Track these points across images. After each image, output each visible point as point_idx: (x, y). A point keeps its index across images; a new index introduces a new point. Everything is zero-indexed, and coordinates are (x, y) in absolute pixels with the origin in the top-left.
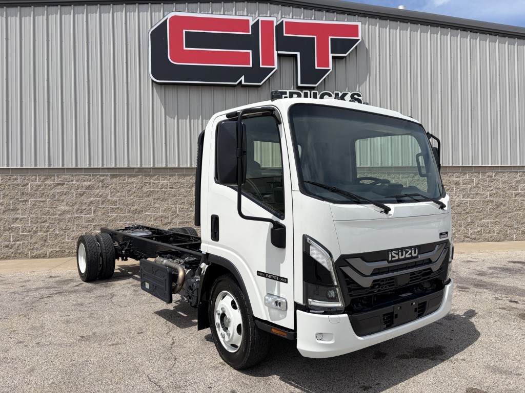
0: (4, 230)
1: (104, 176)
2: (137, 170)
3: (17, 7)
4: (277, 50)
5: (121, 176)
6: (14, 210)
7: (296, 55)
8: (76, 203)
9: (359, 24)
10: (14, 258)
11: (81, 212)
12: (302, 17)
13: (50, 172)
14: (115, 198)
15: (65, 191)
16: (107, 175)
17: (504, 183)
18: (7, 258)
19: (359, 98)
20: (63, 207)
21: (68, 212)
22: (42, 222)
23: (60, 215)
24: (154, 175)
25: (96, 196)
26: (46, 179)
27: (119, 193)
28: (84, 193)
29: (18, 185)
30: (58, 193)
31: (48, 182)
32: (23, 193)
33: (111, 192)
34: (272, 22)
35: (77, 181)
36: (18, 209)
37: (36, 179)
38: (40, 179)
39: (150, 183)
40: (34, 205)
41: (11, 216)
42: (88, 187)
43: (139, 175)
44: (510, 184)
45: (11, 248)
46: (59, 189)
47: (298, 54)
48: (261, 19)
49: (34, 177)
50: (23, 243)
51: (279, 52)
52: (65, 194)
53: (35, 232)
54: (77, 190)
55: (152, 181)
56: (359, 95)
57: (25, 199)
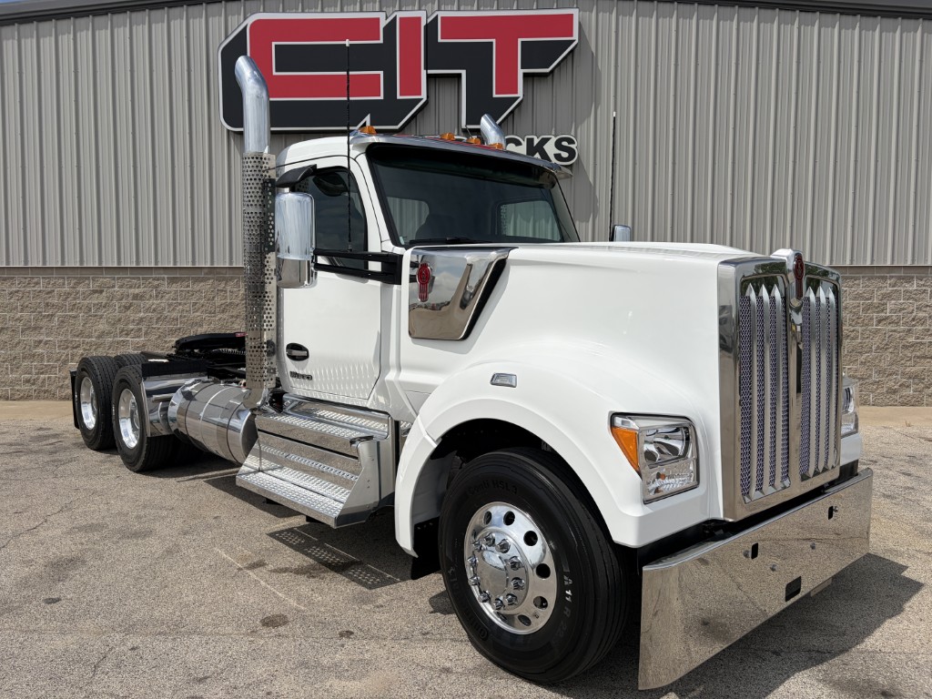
0: (24, 358)
1: (158, 279)
2: (206, 271)
3: (32, 22)
4: (426, 68)
5: (182, 280)
6: (35, 328)
7: (460, 75)
8: (119, 320)
9: (575, 12)
10: (38, 398)
11: (127, 334)
12: (475, 8)
13: (82, 272)
14: (174, 315)
15: (104, 302)
16: (163, 279)
17: (855, 298)
18: (28, 397)
19: (572, 146)
20: (102, 326)
21: (109, 333)
22: (74, 348)
23: (99, 337)
24: (231, 279)
25: (147, 310)
26: (78, 284)
27: (181, 307)
28: (131, 305)
29: (40, 291)
30: (95, 305)
31: (80, 289)
32: (47, 303)
33: (170, 305)
34: (419, 19)
35: (121, 287)
36: (41, 328)
37: (64, 284)
38: (69, 284)
39: (226, 291)
40: (63, 322)
41: (32, 338)
42: (136, 297)
43: (209, 279)
44: (868, 299)
45: (33, 384)
46: (95, 299)
47: (463, 73)
48: (400, 15)
49: (61, 281)
50: (49, 378)
51: (430, 72)
52: (104, 307)
53: (65, 362)
54: (121, 300)
55: (228, 288)
56: (571, 141)
57: (50, 313)
